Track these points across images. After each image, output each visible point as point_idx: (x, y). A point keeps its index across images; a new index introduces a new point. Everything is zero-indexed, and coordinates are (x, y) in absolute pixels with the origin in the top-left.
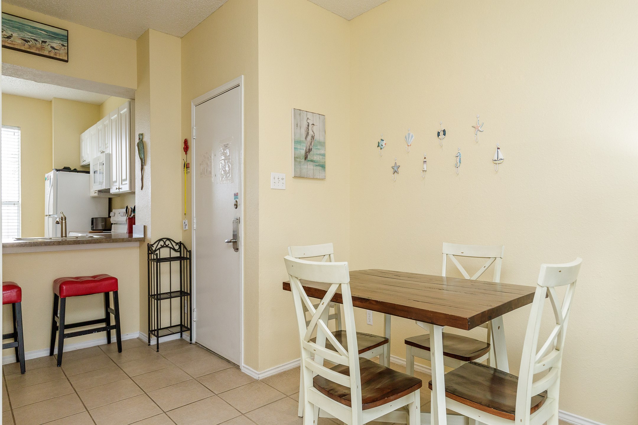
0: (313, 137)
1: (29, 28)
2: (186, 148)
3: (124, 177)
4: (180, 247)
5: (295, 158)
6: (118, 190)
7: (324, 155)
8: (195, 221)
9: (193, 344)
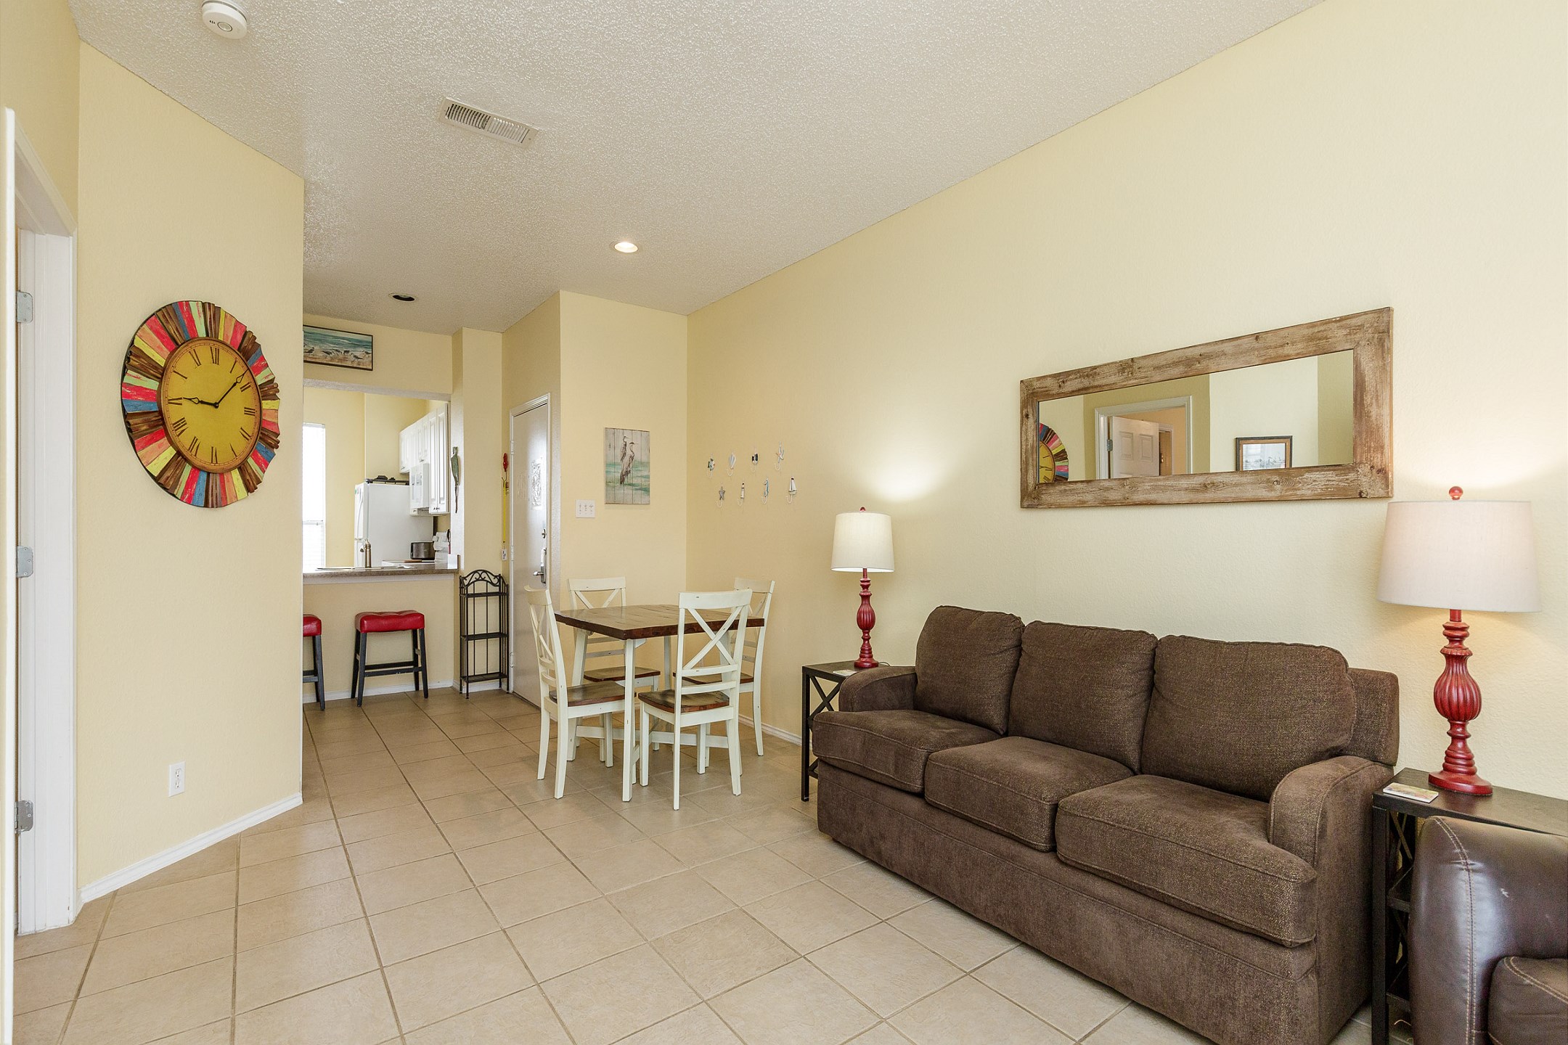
0: (632, 458)
1: (330, 339)
2: (506, 465)
3: (442, 496)
4: (499, 581)
5: (607, 483)
6: (435, 511)
7: (648, 477)
8: (512, 551)
9: (510, 694)
